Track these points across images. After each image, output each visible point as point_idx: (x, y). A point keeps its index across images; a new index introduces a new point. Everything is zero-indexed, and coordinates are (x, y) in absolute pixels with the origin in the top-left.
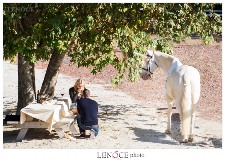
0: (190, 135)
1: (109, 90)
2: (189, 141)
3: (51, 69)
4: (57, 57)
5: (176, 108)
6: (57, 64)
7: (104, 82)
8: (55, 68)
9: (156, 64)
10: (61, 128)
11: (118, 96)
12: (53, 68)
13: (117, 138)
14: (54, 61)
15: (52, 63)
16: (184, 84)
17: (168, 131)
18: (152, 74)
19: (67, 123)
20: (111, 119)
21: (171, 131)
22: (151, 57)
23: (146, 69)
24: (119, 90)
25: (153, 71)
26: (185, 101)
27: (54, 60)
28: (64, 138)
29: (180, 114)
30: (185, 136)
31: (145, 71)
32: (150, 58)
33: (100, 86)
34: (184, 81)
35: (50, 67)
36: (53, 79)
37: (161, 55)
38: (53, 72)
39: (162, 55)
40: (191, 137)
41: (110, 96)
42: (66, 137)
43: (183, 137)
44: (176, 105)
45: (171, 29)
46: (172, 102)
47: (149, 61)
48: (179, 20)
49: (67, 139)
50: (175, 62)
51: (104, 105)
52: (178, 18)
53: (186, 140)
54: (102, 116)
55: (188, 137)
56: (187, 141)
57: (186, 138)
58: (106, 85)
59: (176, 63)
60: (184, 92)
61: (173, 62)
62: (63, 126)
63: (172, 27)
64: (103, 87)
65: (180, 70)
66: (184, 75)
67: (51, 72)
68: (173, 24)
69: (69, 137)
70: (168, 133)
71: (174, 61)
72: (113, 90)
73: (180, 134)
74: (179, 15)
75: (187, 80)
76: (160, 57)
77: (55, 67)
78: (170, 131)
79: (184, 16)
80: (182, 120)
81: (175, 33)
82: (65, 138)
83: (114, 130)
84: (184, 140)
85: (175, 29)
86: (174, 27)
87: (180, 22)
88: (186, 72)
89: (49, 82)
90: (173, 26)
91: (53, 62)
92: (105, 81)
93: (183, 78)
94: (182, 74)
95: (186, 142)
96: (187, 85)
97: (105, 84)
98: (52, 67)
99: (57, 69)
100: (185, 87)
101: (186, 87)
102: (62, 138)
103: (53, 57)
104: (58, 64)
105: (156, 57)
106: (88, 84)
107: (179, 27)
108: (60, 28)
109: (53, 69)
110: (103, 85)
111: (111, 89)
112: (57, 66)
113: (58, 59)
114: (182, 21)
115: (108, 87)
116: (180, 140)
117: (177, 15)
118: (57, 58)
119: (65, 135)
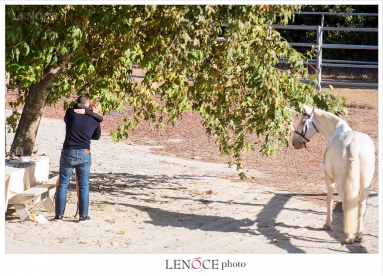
0: (358, 234)
1: (156, 154)
2: (356, 241)
3: (27, 113)
4: (36, 93)
5: (339, 194)
6: (36, 105)
7: (155, 142)
8: (34, 112)
9: (315, 127)
10: (24, 204)
11: (165, 162)
12: (30, 111)
13: (114, 223)
14: (32, 100)
15: (29, 103)
16: (350, 159)
17: (328, 226)
18: (308, 141)
19: (32, 197)
20: (128, 194)
21: (332, 226)
22: (309, 117)
23: (300, 132)
24: (172, 155)
25: (310, 137)
26: (351, 183)
27: (32, 98)
28: (27, 221)
29: (343, 202)
30: (349, 234)
31: (298, 136)
32: (307, 117)
33: (147, 147)
34: (349, 154)
35: (26, 109)
36: (30, 129)
37: (323, 115)
38: (31, 118)
39: (325, 115)
40: (358, 236)
41: (151, 163)
42: (31, 218)
43: (346, 236)
44: (338, 191)
45: (183, 46)
46: (334, 184)
47: (305, 122)
48: (198, 31)
49: (32, 222)
50: (340, 126)
51: (135, 174)
52: (197, 28)
53: (351, 240)
54: (116, 189)
55: (355, 236)
56: (353, 241)
57: (352, 236)
58: (156, 147)
59: (342, 127)
60: (349, 170)
61: (337, 126)
62: (25, 200)
63: (186, 43)
64: (150, 149)
65: (345, 138)
66: (349, 145)
67: (28, 117)
68: (187, 38)
69: (35, 219)
70: (327, 228)
71: (339, 124)
72: (163, 154)
73: (343, 232)
74: (197, 24)
75: (355, 152)
76: (321, 117)
77: (34, 110)
78: (330, 227)
79: (205, 25)
80: (346, 210)
81: (191, 53)
82: (29, 220)
83: (118, 211)
84: (347, 240)
85: (190, 46)
86: (189, 42)
87: (198, 35)
88: (353, 140)
89: (24, 133)
90: (186, 41)
91: (31, 102)
92: (157, 141)
93: (348, 148)
94: (347, 143)
95: (351, 243)
96: (354, 159)
97: (154, 145)
98: (30, 109)
99: (36, 112)
100: (351, 162)
101: (353, 163)
102: (24, 221)
103: (31, 93)
104: (38, 105)
105: (315, 116)
106: (130, 144)
107: (196, 42)
108: (28, 44)
109: (30, 114)
110: (151, 147)
111: (160, 152)
112: (37, 108)
113: (39, 96)
114: (202, 33)
115: (157, 150)
116: (343, 239)
117: (194, 24)
118: (37, 96)
119: (29, 216)
